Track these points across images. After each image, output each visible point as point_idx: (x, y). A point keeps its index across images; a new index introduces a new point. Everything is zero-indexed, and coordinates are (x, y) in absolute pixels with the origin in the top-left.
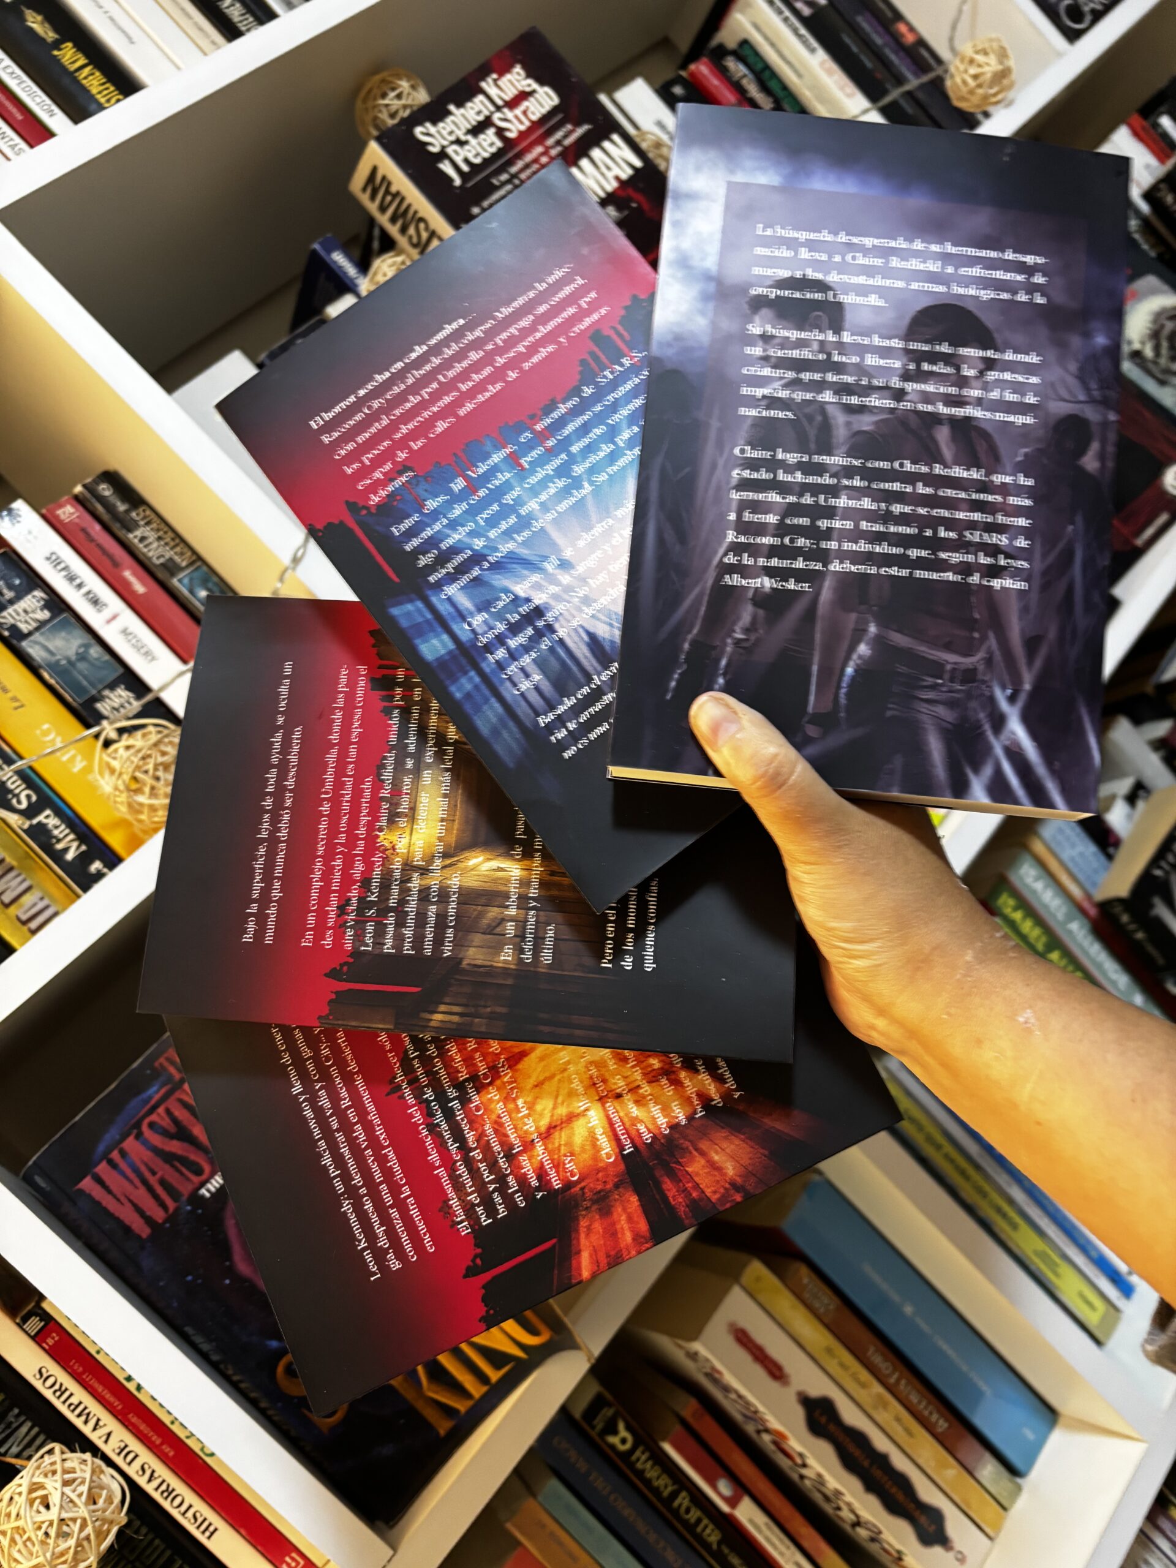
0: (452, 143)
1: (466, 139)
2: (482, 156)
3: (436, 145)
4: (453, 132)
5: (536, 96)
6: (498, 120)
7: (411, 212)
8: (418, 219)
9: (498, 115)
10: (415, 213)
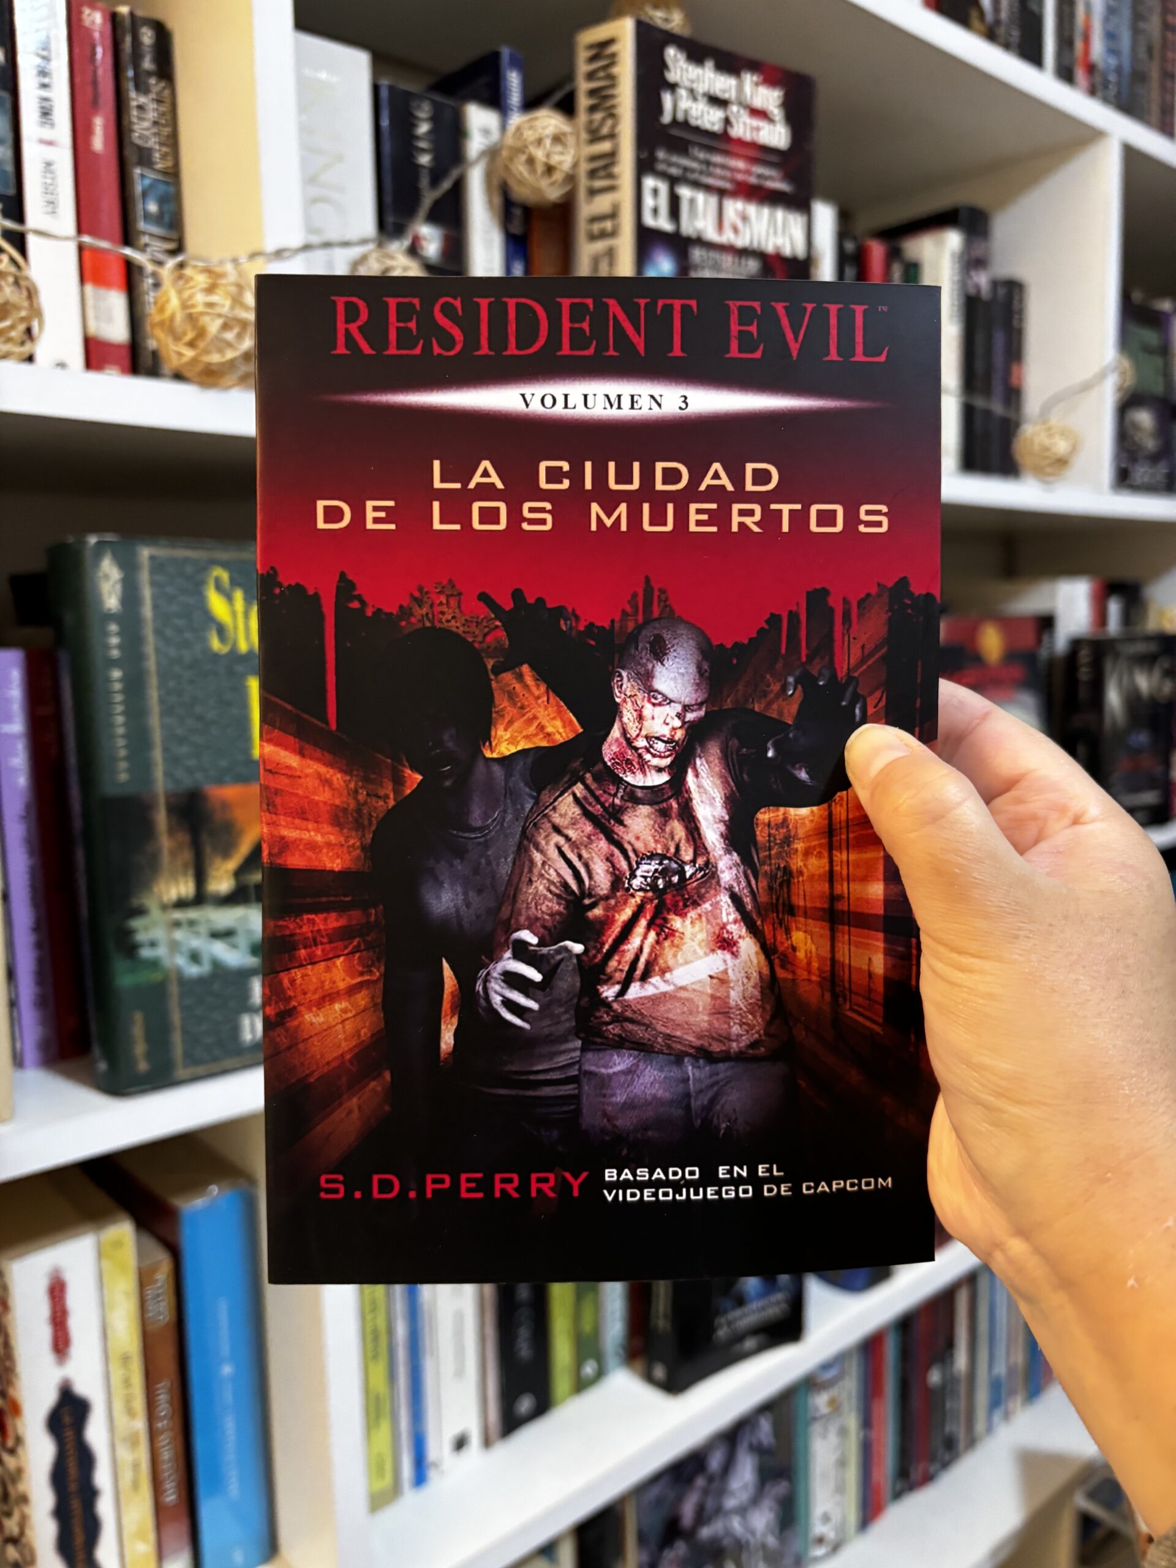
0: (686, 88)
1: (699, 98)
2: (699, 123)
3: (672, 76)
4: (692, 81)
5: (772, 127)
6: (732, 112)
7: (609, 103)
8: (611, 114)
9: (734, 108)
10: (613, 107)
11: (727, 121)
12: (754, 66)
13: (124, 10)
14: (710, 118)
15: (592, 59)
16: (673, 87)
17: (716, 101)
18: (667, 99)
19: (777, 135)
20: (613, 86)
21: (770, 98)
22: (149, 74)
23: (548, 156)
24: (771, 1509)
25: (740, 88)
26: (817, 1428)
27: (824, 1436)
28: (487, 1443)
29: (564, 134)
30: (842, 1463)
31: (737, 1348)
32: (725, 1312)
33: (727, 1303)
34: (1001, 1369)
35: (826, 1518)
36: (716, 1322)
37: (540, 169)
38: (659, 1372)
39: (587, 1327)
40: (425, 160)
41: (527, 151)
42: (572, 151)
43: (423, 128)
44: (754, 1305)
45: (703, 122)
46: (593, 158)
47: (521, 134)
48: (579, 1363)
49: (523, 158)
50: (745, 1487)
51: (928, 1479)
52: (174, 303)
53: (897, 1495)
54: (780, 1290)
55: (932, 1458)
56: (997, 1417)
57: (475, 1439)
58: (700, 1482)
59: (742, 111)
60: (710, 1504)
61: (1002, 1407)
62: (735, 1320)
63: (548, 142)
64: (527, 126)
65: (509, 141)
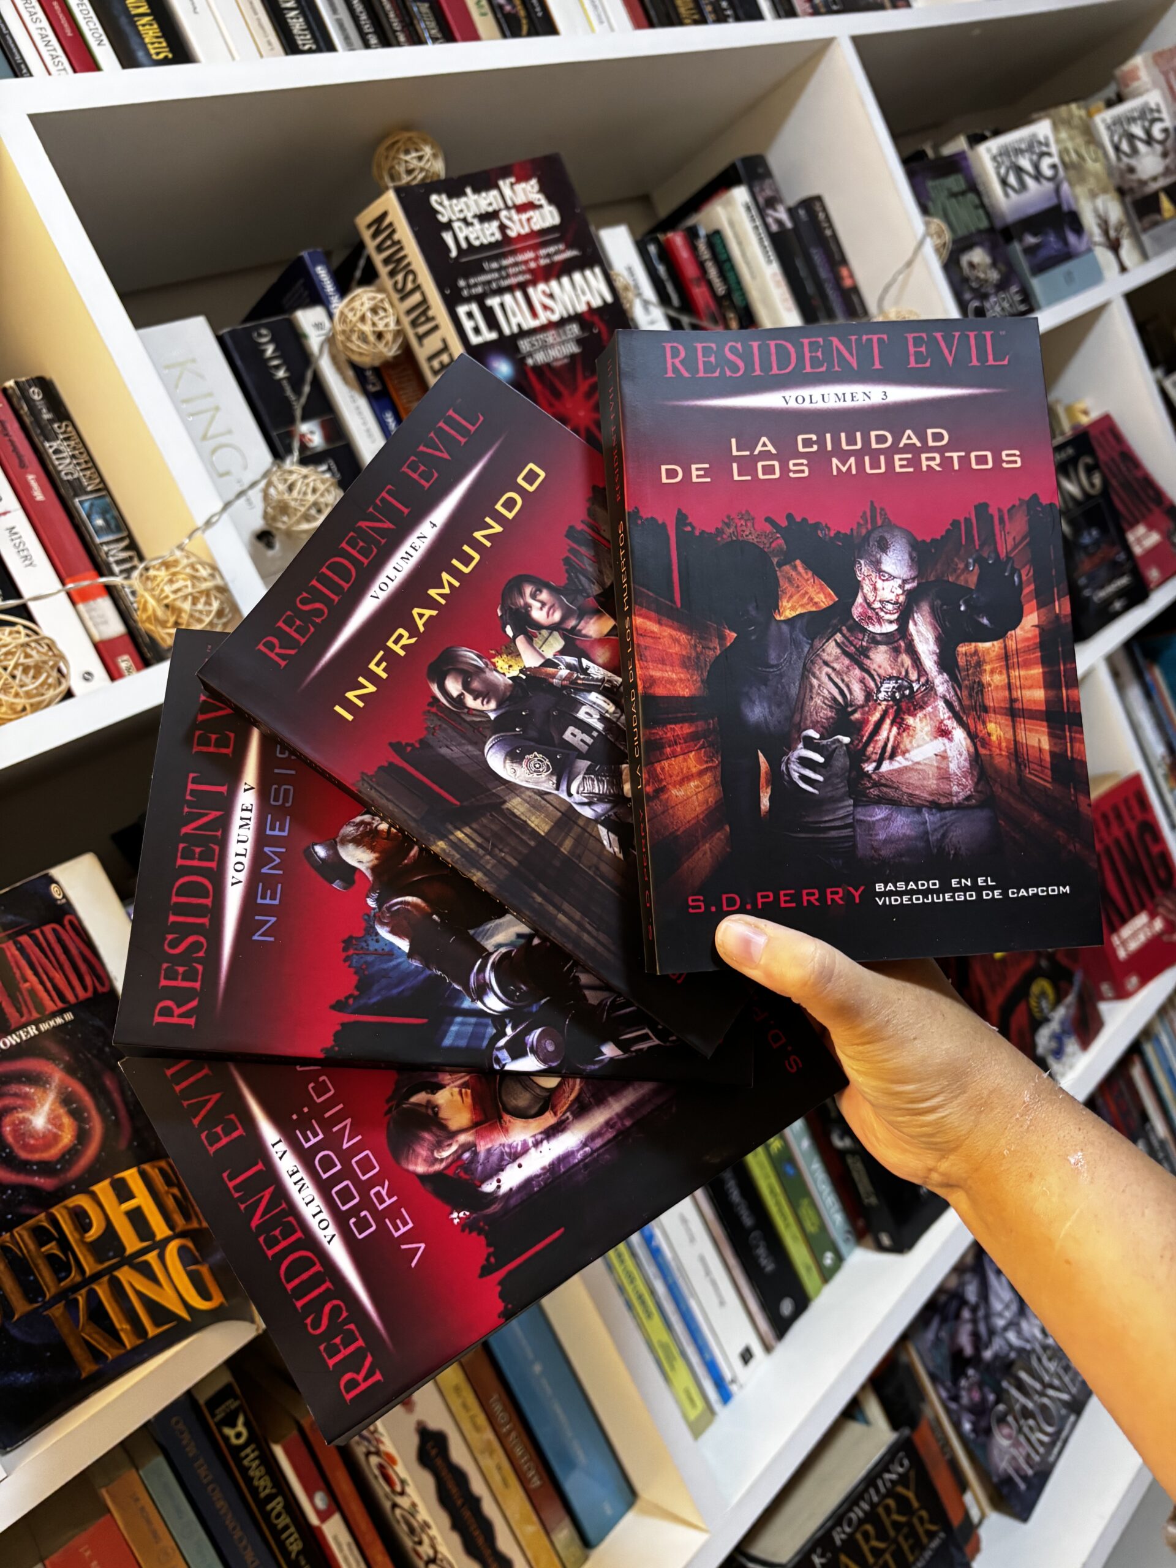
0: (459, 220)
1: (472, 222)
2: (481, 241)
3: (444, 217)
4: (462, 212)
5: (540, 212)
6: (504, 218)
7: (404, 263)
8: (409, 271)
9: (504, 214)
10: (408, 265)
11: (503, 228)
12: (505, 172)
13: (10, 383)
14: (489, 233)
15: (375, 236)
16: (448, 226)
18: (448, 237)
20: (401, 249)
21: (528, 190)
22: (51, 421)
23: (374, 326)
25: (502, 196)
28: (768, 1349)
29: (379, 302)
37: (372, 338)
38: (886, 1240)
39: (811, 1228)
40: (281, 374)
41: (356, 330)
42: (391, 312)
43: (270, 350)
45: (483, 239)
46: (409, 312)
47: (346, 318)
48: (817, 1257)
49: (355, 337)
50: (1006, 1307)
52: (152, 603)
57: (757, 1349)
58: (966, 1314)
59: (511, 213)
60: (982, 1329)
64: (349, 308)
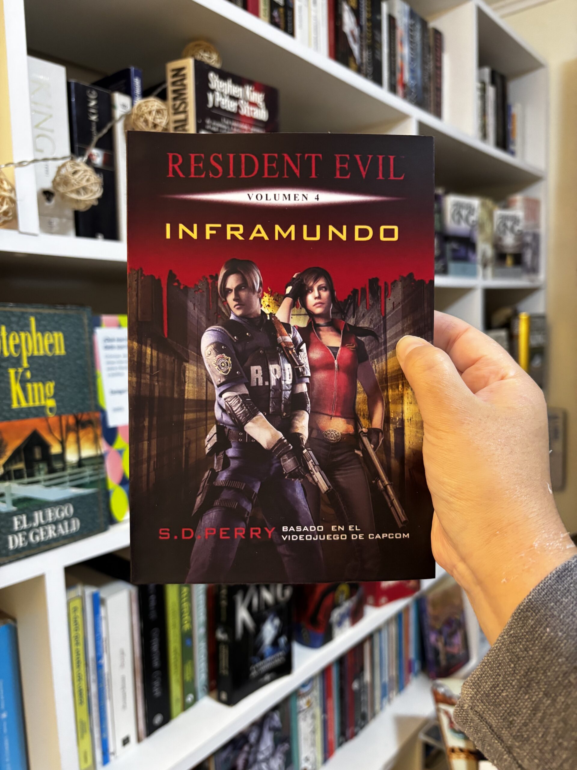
0: (219, 91)
1: (225, 96)
2: (225, 107)
3: (212, 86)
4: (222, 89)
5: (259, 110)
6: (241, 103)
7: (184, 97)
8: (184, 101)
9: (242, 102)
10: (185, 99)
11: (239, 107)
12: (251, 83)
14: (231, 106)
15: (174, 76)
16: (213, 91)
17: (233, 98)
18: (210, 97)
19: (262, 114)
20: (184, 89)
21: (258, 97)
23: (154, 119)
24: (280, 758)
25: (244, 93)
26: (301, 716)
27: (305, 720)
28: (139, 740)
29: (162, 110)
30: (314, 732)
31: (261, 680)
32: (255, 663)
33: (256, 659)
34: (386, 679)
35: (307, 759)
36: (251, 668)
37: (150, 125)
38: (224, 696)
39: (188, 678)
40: (94, 118)
41: (144, 116)
42: (166, 118)
43: (93, 103)
44: (269, 659)
45: (227, 107)
46: (176, 122)
47: (141, 108)
48: (184, 695)
49: (142, 120)
50: (267, 748)
51: (354, 735)
53: (340, 744)
54: (281, 650)
55: (356, 725)
56: (385, 700)
57: (133, 738)
58: (246, 748)
59: (245, 103)
60: (251, 759)
61: (387, 697)
62: (259, 667)
63: (154, 113)
64: (144, 105)
65: (135, 111)
